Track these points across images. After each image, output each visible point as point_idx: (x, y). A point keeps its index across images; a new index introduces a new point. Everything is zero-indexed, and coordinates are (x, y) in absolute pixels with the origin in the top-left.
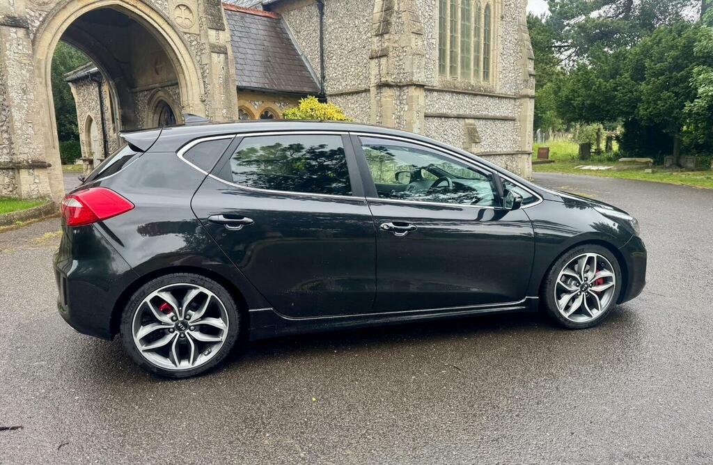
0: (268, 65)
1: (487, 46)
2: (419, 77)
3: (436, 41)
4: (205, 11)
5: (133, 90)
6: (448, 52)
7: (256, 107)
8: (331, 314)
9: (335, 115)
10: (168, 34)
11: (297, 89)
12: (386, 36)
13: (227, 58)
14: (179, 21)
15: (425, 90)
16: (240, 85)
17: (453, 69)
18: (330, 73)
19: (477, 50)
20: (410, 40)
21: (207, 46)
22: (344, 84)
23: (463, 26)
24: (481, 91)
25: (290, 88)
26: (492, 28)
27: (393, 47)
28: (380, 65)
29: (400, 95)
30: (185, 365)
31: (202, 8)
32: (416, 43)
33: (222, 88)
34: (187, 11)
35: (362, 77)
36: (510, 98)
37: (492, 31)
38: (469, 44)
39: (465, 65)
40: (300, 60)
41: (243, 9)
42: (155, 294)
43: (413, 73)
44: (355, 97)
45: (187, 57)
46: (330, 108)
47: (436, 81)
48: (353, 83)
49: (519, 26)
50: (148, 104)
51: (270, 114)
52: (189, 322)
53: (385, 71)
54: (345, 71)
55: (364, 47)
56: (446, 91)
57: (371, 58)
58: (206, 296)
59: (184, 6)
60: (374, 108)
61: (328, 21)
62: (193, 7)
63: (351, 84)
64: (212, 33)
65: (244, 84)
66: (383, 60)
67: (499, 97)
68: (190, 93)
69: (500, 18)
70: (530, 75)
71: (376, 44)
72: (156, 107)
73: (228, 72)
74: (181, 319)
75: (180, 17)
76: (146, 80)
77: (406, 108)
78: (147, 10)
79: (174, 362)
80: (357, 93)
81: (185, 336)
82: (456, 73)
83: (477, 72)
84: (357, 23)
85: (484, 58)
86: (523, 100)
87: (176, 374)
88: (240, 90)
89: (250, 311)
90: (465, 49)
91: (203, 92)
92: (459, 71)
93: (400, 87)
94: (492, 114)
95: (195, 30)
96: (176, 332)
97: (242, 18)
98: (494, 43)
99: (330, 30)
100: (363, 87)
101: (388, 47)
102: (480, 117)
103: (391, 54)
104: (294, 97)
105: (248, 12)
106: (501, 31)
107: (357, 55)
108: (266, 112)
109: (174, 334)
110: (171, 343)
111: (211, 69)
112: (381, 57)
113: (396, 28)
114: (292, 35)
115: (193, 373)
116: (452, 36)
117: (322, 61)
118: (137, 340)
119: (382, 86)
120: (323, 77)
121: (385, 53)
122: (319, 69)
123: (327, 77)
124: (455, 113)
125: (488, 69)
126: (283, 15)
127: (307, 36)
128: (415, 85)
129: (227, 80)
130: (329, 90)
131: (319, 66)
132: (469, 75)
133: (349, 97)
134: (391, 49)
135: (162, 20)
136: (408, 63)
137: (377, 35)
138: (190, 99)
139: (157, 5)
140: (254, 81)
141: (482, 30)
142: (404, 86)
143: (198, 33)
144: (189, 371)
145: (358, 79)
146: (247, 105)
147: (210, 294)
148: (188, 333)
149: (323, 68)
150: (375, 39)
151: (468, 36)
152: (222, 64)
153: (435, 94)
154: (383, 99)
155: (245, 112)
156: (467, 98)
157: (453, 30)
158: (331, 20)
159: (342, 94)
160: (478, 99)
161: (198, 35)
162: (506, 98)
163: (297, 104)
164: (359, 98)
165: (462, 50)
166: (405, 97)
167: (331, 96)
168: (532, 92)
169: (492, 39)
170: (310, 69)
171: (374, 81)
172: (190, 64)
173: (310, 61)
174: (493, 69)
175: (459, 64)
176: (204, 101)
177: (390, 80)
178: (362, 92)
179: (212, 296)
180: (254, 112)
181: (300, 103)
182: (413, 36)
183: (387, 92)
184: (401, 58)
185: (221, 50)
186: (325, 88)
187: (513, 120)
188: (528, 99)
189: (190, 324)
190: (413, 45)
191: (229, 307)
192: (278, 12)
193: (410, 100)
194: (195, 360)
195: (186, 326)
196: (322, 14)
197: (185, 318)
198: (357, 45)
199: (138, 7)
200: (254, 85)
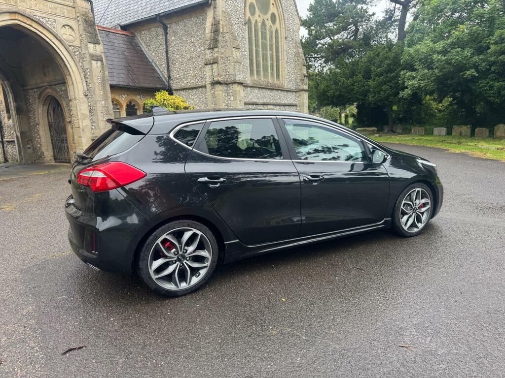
0: (129, 68)
1: (277, 57)
2: (239, 78)
3: (247, 53)
4: (84, 30)
5: (25, 88)
6: (255, 61)
7: (124, 100)
8: (273, 241)
9: (182, 104)
10: (57, 46)
11: (151, 86)
12: (216, 50)
13: (103, 64)
14: (65, 37)
15: (244, 86)
16: (112, 83)
17: (258, 72)
18: (174, 74)
19: (272, 60)
20: (232, 52)
21: (88, 56)
22: (185, 82)
23: (262, 43)
24: (275, 87)
25: (146, 85)
26: (280, 45)
27: (221, 57)
28: (212, 69)
29: (227, 90)
30: (184, 285)
31: (82, 27)
32: (237, 54)
33: (100, 86)
34: (70, 30)
35: (198, 78)
36: (293, 91)
37: (280, 47)
38: (267, 55)
39: (265, 70)
40: (151, 65)
41: (107, 28)
42: (164, 236)
43: (235, 75)
44: (194, 91)
45: (72, 63)
46: (177, 99)
47: (249, 82)
48: (192, 81)
49: (296, 43)
50: (39, 98)
51: (133, 103)
52: (186, 254)
53: (216, 74)
54: (186, 73)
55: (199, 57)
56: (255, 87)
57: (206, 64)
58: (197, 235)
59: (68, 26)
60: (210, 98)
61: (171, 38)
62: (75, 27)
63: (191, 82)
64: (91, 46)
65: (115, 83)
66: (215, 66)
67: (287, 91)
68: (76, 90)
69: (285, 39)
70: (305, 76)
71: (209, 55)
72: (45, 101)
73: (104, 74)
74: (181, 253)
75: (66, 34)
76: (35, 80)
77: (232, 98)
78: (41, 29)
79: (176, 285)
80: (196, 88)
81: (183, 264)
82: (260, 75)
83: (272, 74)
84: (193, 40)
85: (276, 65)
86: (301, 93)
87: (178, 293)
88: (113, 87)
89: (225, 243)
90: (265, 59)
91: (86, 89)
92: (262, 74)
93: (227, 84)
94: (283, 102)
95: (77, 43)
96: (177, 263)
97: (107, 35)
98: (282, 54)
99: (173, 45)
100: (200, 84)
101: (217, 57)
102: (276, 104)
103: (220, 61)
104: (151, 92)
105: (110, 31)
106: (285, 47)
107: (194, 62)
108: (130, 103)
109: (176, 264)
110: (174, 271)
111: (91, 72)
112: (213, 63)
113: (222, 44)
114: (144, 48)
115: (189, 291)
116: (256, 50)
117: (168, 66)
118: (151, 272)
119: (215, 83)
120: (169, 77)
121: (216, 61)
122: (166, 72)
123: (172, 77)
124: (261, 101)
125: (279, 72)
126: (136, 34)
127: (155, 49)
128: (237, 83)
129: (103, 80)
130: (174, 87)
131: (166, 69)
132: (268, 76)
133: (190, 91)
134: (220, 59)
135: (52, 36)
136: (232, 67)
137: (209, 49)
138: (76, 94)
139: (48, 25)
140: (120, 81)
141: (274, 46)
142: (230, 84)
143: (79, 46)
144: (186, 290)
145: (195, 79)
146: (117, 97)
147: (200, 233)
148: (185, 262)
149: (169, 71)
150: (208, 52)
151: (266, 50)
152: (100, 69)
153: (249, 89)
154: (216, 93)
155: (115, 103)
156: (268, 92)
157: (257, 46)
158: (173, 38)
159: (184, 89)
160: (274, 92)
161: (80, 47)
162: (290, 91)
163: (153, 96)
164: (197, 92)
165: (263, 60)
166: (231, 91)
167: (176, 90)
168: (306, 87)
169: (280, 53)
170: (159, 72)
171: (208, 80)
172: (75, 69)
173: (158, 66)
174: (282, 72)
175: (262, 68)
176: (87, 95)
177: (220, 79)
178: (200, 87)
179: (201, 235)
180: (122, 103)
181: (156, 95)
182: (234, 49)
183: (219, 88)
184: (227, 64)
185: (98, 59)
186: (171, 85)
187: (296, 106)
188: (304, 92)
189: (187, 256)
190: (234, 56)
191: (212, 241)
192: (133, 31)
193: (235, 94)
194: (190, 281)
195: (184, 258)
196: (166, 34)
197: (183, 252)
198: (194, 56)
199: (34, 26)
200: (121, 83)
